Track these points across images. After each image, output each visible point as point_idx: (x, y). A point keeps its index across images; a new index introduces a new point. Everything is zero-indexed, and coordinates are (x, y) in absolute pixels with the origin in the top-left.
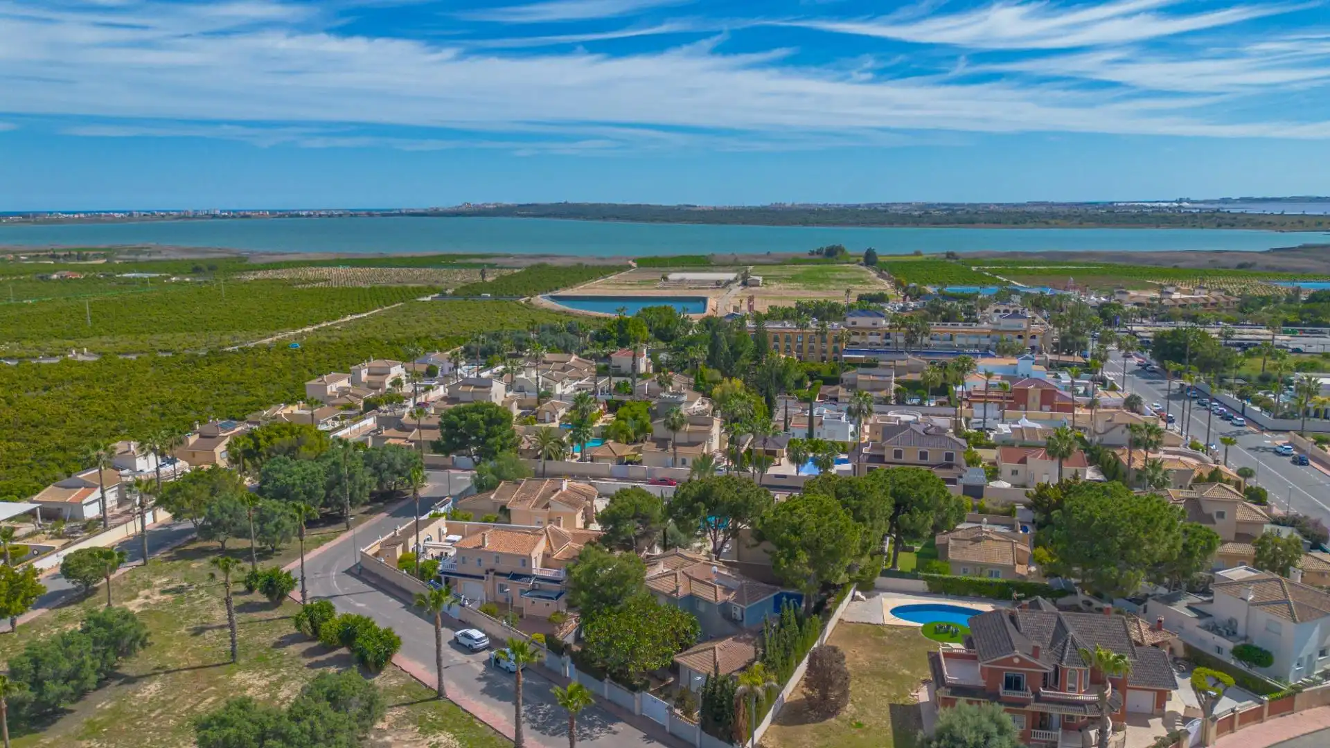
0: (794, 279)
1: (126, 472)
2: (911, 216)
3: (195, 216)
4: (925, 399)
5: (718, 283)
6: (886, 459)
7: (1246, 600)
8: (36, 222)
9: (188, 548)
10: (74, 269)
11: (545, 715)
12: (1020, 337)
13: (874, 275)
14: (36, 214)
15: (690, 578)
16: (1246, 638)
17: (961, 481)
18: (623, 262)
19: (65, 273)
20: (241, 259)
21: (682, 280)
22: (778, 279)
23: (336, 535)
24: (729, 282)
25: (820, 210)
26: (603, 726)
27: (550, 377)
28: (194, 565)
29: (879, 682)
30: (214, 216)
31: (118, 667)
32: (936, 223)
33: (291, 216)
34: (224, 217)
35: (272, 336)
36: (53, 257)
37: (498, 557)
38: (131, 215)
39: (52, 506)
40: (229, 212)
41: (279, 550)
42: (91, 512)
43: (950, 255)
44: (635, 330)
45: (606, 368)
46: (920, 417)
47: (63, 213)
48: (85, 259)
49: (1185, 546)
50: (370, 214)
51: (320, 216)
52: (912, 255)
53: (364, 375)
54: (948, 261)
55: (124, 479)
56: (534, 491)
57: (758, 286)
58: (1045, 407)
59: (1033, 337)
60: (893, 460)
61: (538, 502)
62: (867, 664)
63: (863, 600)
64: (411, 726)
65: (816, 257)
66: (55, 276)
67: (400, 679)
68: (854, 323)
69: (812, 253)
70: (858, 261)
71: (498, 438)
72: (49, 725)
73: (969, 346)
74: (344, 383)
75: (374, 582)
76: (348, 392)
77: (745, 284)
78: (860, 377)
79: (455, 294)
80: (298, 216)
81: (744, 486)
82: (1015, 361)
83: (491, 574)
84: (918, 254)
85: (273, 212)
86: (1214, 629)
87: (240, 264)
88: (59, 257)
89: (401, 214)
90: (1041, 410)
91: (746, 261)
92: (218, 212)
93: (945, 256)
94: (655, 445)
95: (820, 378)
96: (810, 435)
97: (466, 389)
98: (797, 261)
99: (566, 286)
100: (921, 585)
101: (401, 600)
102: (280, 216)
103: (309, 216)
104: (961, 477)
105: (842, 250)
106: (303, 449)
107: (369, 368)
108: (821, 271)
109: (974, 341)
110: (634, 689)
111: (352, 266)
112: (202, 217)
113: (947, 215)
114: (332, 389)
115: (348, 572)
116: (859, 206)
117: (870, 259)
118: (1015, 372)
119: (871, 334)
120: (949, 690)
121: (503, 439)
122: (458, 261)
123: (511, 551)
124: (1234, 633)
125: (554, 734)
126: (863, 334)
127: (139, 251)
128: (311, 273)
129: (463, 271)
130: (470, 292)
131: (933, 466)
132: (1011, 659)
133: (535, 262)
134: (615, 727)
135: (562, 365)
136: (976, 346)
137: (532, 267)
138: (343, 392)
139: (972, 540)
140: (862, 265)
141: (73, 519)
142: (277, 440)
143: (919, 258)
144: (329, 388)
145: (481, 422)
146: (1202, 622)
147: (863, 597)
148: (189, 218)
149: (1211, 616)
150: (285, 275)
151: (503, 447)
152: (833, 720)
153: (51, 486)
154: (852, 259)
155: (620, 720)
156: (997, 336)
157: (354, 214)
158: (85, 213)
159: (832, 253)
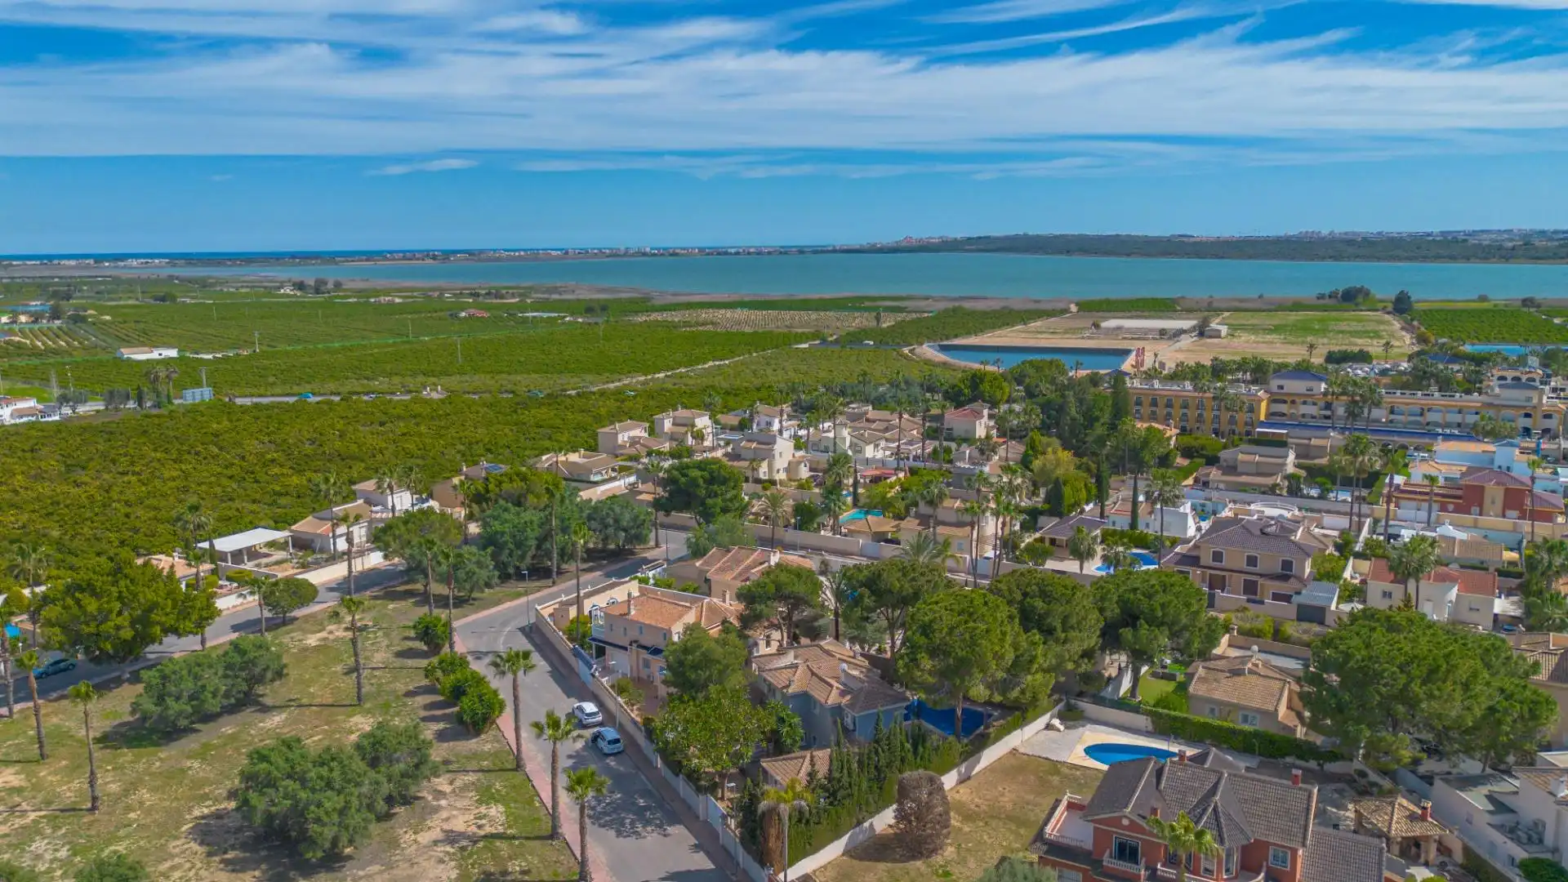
0: (1277, 329)
1: (378, 508)
2: (1500, 248)
3: (626, 254)
4: (1329, 491)
5: (1162, 332)
6: (1203, 562)
7: (1555, 796)
8: (480, 260)
9: (398, 589)
10: (487, 308)
11: (608, 804)
12: (1528, 415)
13: (1397, 325)
14: (481, 252)
15: (813, 674)
16: (1555, 850)
17: (1296, 599)
18: (1061, 306)
19: (472, 311)
20: (646, 299)
21: (1119, 328)
22: (1254, 329)
23: (540, 589)
24: (1182, 332)
25: (1365, 239)
26: (660, 826)
27: (861, 437)
28: (391, 606)
29: (1010, 829)
30: (644, 254)
31: (262, 696)
32: (1537, 258)
33: (719, 254)
34: (654, 255)
35: (620, 380)
36: (472, 295)
37: (642, 627)
38: (567, 253)
39: (304, 537)
40: (659, 249)
41: (474, 599)
42: (342, 545)
43: (1527, 302)
44: (991, 387)
45: (936, 431)
46: (1297, 512)
47: (506, 250)
48: (502, 297)
49: (1492, 710)
50: (801, 251)
51: (749, 253)
52: (1474, 301)
53: (668, 425)
54: (1525, 309)
55: (374, 515)
56: (739, 562)
57: (1219, 337)
58: (1509, 513)
59: (1548, 416)
60: (1211, 563)
61: (740, 574)
62: (1009, 806)
63: (1059, 730)
64: (473, 794)
65: (1327, 301)
66: (463, 314)
67: (495, 745)
68: (1281, 387)
69: (1321, 297)
70: (1385, 307)
71: (719, 500)
72: (176, 740)
73: (1448, 425)
74: (639, 432)
75: (538, 642)
76: (639, 442)
77: (1201, 334)
78: (1241, 457)
79: (837, 342)
80: (726, 253)
81: (922, 574)
82: (1491, 448)
83: (635, 645)
84: (1483, 299)
85: (701, 250)
86: (1511, 832)
87: (643, 304)
88: (478, 295)
89: (834, 251)
90: (1504, 516)
91: (1224, 305)
92: (648, 250)
93: (1520, 303)
94: (917, 521)
95: (1202, 456)
96: (1133, 525)
97: (749, 445)
98: (1297, 306)
99: (968, 333)
100: (1142, 721)
101: (551, 664)
102: (708, 254)
103: (737, 253)
104: (1299, 593)
105: (1367, 294)
106: (530, 497)
107: (674, 418)
108: (1322, 321)
109: (1458, 418)
110: (700, 790)
111: (750, 308)
112: (633, 255)
113: (1557, 247)
114: (623, 438)
115: (522, 630)
116: (1429, 235)
117: (1401, 306)
118: (1492, 461)
119: (1305, 403)
120: (1045, 848)
121: (724, 501)
122: (867, 304)
123: (653, 623)
124: (1541, 841)
125: (604, 826)
126: (1293, 402)
127: (555, 290)
128: (704, 315)
129: (866, 314)
130: (854, 339)
131: (1261, 575)
132: (1120, 818)
133: (950, 305)
134: (670, 829)
135: (886, 424)
136: (1459, 425)
137: (946, 311)
138: (634, 441)
139: (1230, 671)
140: (1388, 313)
141: (322, 551)
142: (506, 486)
143: (1485, 305)
144: (620, 437)
145: (701, 481)
146: (1498, 819)
147: (1062, 728)
148: (618, 256)
149: (1512, 811)
150: (676, 317)
151: (725, 510)
152: (918, 863)
153: (310, 518)
154: (1380, 305)
155: (680, 822)
156: (1491, 413)
157: (784, 252)
158: (524, 250)
159: (1351, 297)
